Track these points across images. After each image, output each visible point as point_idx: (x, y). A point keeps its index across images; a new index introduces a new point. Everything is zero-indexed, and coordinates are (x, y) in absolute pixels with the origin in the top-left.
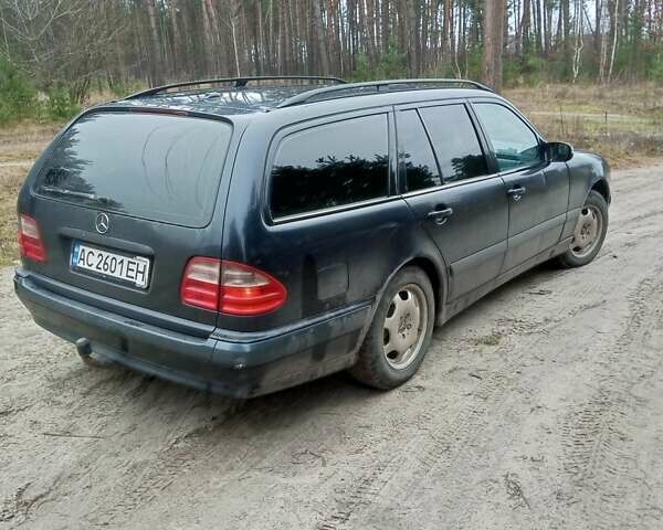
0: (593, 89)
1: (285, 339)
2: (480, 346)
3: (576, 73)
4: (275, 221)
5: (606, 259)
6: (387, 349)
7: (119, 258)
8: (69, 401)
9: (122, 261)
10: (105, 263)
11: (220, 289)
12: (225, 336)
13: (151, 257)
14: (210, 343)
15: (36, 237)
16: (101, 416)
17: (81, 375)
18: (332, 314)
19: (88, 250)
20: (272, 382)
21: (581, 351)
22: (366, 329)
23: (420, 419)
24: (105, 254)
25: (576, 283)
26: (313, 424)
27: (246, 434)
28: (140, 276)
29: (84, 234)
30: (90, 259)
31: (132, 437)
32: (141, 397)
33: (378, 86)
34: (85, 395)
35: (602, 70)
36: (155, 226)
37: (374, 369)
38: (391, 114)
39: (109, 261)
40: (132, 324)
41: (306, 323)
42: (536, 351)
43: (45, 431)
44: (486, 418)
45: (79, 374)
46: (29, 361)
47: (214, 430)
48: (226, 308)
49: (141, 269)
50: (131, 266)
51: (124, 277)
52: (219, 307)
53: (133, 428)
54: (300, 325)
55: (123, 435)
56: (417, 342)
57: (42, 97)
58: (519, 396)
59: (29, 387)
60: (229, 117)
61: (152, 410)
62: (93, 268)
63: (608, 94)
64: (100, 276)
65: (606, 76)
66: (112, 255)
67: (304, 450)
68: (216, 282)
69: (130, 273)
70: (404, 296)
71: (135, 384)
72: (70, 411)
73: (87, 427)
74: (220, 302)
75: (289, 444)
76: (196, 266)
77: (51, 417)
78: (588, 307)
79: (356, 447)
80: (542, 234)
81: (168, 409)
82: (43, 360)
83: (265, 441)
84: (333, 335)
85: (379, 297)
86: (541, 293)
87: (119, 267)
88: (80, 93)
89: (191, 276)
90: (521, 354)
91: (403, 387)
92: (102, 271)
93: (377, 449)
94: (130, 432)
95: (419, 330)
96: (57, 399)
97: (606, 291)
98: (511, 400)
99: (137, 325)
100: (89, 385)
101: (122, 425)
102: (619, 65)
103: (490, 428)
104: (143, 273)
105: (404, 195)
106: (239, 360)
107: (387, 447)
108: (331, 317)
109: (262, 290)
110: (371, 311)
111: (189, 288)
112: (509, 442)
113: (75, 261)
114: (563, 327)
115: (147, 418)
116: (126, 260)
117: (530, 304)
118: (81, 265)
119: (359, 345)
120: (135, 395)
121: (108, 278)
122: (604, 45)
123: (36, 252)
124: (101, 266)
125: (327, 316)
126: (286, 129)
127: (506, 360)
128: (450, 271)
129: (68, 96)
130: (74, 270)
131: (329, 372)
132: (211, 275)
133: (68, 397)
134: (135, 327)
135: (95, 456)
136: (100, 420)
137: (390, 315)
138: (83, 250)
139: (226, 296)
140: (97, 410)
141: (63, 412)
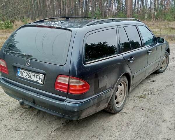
0: (151, 23)
1: (89, 101)
2: (141, 99)
3: (146, 18)
4: (86, 63)
5: (169, 71)
6: (116, 101)
7: (33, 74)
8: (16, 118)
9: (34, 75)
10: (29, 75)
11: (69, 86)
12: (70, 101)
13: (45, 74)
14: (65, 103)
15: (5, 66)
16: (26, 123)
17: (19, 108)
18: (102, 92)
19: (22, 71)
20: (84, 115)
21: (171, 101)
22: (111, 96)
23: (128, 124)
24: (29, 73)
25: (162, 78)
26: (94, 125)
27: (73, 129)
28: (40, 80)
29: (21, 66)
30: (23, 74)
31: (37, 131)
32: (39, 116)
33: (112, 20)
34: (21, 115)
35: (152, 18)
36: (46, 64)
37: (113, 108)
38: (117, 28)
39: (30, 75)
40: (37, 95)
41: (95, 96)
42: (158, 100)
43: (8, 129)
44: (149, 124)
45: (18, 108)
46: (2, 104)
47: (63, 128)
48: (70, 92)
49: (41, 78)
50: (37, 77)
51: (35, 80)
52: (68, 92)
53: (37, 127)
54: (93, 97)
55: (34, 130)
56: (123, 98)
57: (2, 22)
58: (158, 117)
59: (3, 113)
60: (70, 29)
61: (42, 121)
62: (24, 77)
63: (155, 24)
64: (27, 80)
65: (153, 19)
66: (31, 73)
67: (93, 135)
68: (67, 83)
69: (37, 79)
70: (121, 85)
71: (36, 112)
72: (16, 121)
73: (22, 127)
74: (68, 89)
75: (88, 133)
76: (60, 78)
77: (10, 123)
78: (168, 86)
79: (109, 134)
80: (154, 64)
81: (47, 121)
82: (7, 103)
83: (80, 132)
84: (103, 99)
85: (115, 86)
86: (153, 81)
87: (33, 77)
88: (13, 21)
89: (59, 81)
90: (153, 101)
91: (120, 113)
92: (28, 78)
93: (116, 135)
94: (36, 129)
95: (124, 95)
96: (12, 117)
97: (172, 81)
98: (155, 118)
99: (40, 96)
100: (22, 112)
101: (33, 126)
102: (157, 16)
103: (151, 128)
104: (42, 79)
105: (122, 54)
106: (75, 109)
107: (120, 135)
108: (102, 94)
109: (83, 86)
110: (113, 90)
111: (57, 85)
112: (159, 133)
113: (18, 74)
114: (163, 93)
115: (41, 124)
116: (36, 75)
117: (151, 85)
118: (20, 75)
119: (109, 101)
120: (36, 115)
121: (29, 80)
122: (153, 11)
123: (5, 71)
124: (27, 76)
125: (101, 93)
126: (89, 33)
127: (150, 104)
128: (133, 77)
129: (9, 22)
130: (18, 77)
131: (100, 110)
132: (66, 81)
133: (16, 116)
134: (39, 97)
135: (25, 138)
136: (26, 124)
137: (117, 91)
138: (21, 71)
139: (70, 88)
140: (25, 121)
141: (14, 122)
